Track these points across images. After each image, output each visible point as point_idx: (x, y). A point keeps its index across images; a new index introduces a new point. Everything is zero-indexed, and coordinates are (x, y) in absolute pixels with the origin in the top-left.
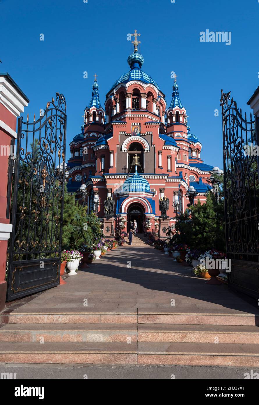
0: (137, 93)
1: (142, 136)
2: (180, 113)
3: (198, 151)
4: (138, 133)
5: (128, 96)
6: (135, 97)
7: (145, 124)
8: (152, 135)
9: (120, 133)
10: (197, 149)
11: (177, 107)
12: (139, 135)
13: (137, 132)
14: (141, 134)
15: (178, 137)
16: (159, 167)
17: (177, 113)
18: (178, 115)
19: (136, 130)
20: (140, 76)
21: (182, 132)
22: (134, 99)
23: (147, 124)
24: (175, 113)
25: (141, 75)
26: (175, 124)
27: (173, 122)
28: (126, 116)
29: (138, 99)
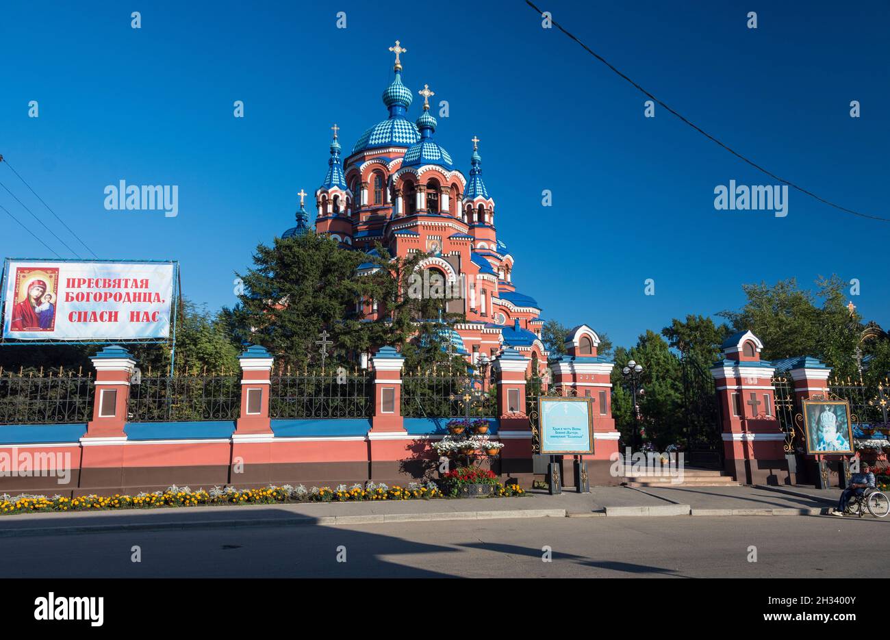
0: (434, 184)
1: (443, 258)
2: (485, 208)
3: (507, 270)
4: (438, 252)
5: (420, 190)
6: (431, 191)
7: (449, 238)
8: (459, 256)
9: (408, 251)
10: (507, 265)
11: (480, 197)
12: (439, 256)
13: (436, 251)
14: (443, 255)
15: (482, 248)
16: (472, 310)
17: (481, 206)
18: (481, 211)
19: (434, 247)
20: (438, 156)
21: (489, 240)
22: (429, 194)
23: (451, 238)
24: (477, 207)
25: (440, 155)
26: (478, 226)
27: (474, 222)
28: (419, 223)
29: (436, 195)
